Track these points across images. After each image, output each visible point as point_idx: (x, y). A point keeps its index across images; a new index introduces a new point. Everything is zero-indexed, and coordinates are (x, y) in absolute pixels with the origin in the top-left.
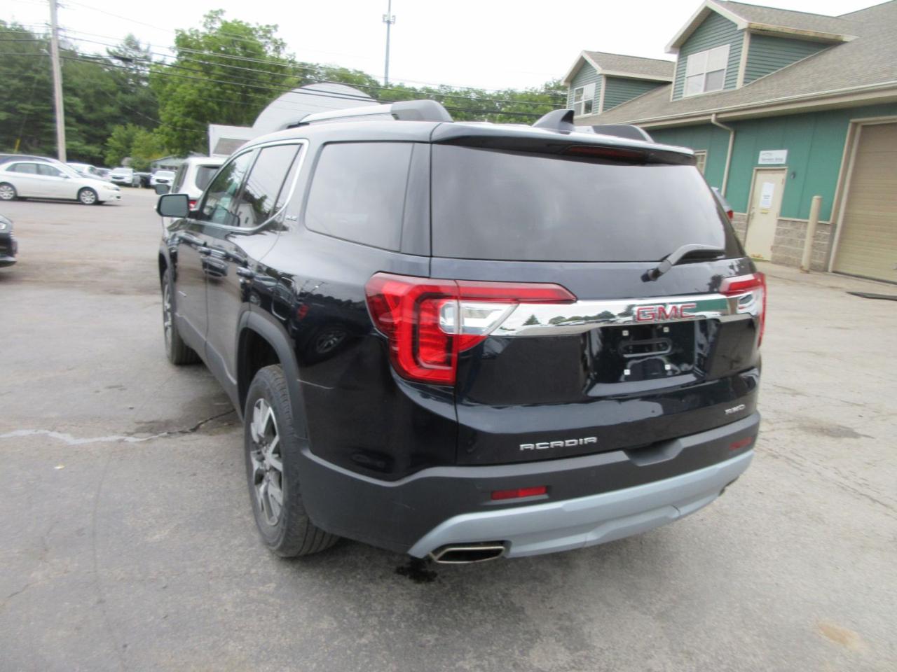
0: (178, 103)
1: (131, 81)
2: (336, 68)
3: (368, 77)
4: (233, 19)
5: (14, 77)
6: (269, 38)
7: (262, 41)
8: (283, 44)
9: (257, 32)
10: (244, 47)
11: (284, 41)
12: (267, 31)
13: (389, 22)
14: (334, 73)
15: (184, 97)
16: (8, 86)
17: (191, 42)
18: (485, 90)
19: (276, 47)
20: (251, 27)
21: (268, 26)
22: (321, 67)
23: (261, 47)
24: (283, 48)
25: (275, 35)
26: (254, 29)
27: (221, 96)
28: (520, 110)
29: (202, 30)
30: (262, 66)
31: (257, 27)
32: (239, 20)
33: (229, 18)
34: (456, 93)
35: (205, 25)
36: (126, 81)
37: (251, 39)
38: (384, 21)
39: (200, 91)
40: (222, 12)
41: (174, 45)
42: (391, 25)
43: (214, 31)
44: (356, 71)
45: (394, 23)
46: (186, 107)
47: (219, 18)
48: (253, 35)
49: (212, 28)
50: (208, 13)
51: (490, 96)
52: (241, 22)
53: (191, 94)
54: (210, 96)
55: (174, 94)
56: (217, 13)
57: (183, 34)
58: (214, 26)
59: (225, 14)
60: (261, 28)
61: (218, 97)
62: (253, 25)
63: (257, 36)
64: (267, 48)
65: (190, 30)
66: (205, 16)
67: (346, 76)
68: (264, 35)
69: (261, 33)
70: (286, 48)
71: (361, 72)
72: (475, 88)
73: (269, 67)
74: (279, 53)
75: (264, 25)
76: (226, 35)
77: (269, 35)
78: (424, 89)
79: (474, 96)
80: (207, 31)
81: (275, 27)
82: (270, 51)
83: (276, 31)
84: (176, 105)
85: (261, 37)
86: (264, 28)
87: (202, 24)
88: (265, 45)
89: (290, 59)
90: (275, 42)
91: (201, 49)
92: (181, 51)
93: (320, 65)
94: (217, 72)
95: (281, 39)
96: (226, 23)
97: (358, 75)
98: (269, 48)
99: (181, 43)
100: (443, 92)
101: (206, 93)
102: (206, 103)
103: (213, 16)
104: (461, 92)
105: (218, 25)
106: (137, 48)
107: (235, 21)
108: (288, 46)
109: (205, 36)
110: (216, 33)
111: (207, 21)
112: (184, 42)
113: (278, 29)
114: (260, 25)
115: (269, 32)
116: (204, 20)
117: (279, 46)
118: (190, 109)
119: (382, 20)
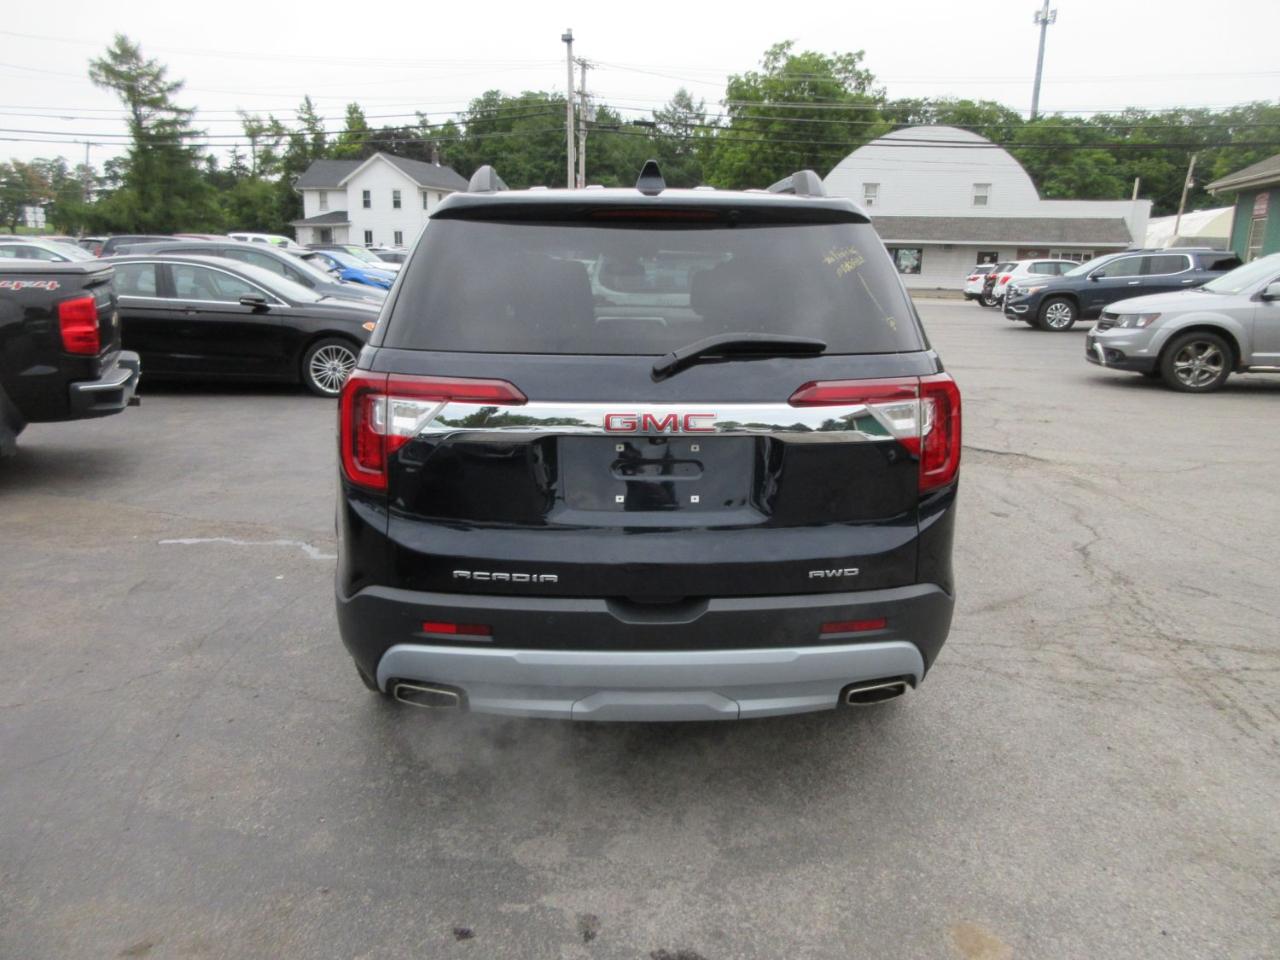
0: (726, 172)
1: (679, 150)
2: (953, 101)
3: (1001, 109)
4: (803, 52)
5: (550, 158)
6: (850, 72)
7: (840, 77)
8: (869, 78)
9: (833, 65)
10: (814, 88)
11: (871, 72)
12: (849, 61)
13: (1045, 22)
14: (950, 111)
15: (732, 165)
16: (543, 169)
17: (747, 90)
18: (1206, 110)
19: (859, 84)
20: (826, 59)
21: (849, 55)
22: (930, 104)
23: (839, 85)
24: (870, 83)
25: (860, 66)
26: (830, 61)
27: (779, 158)
28: (1266, 137)
29: (762, 72)
30: (837, 113)
31: (834, 58)
32: (811, 52)
33: (796, 51)
34: (1154, 119)
35: (766, 66)
36: (674, 151)
37: (825, 77)
38: (1036, 21)
39: (753, 154)
40: (789, 44)
41: (724, 96)
42: (1048, 27)
43: (776, 72)
44: (984, 103)
45: (1054, 21)
46: (735, 177)
47: (785, 53)
48: (828, 70)
49: (774, 68)
50: (769, 48)
51: (1217, 117)
52: (814, 54)
53: (740, 161)
54: (765, 160)
55: (721, 161)
56: (782, 47)
57: (737, 80)
58: (777, 65)
59: (792, 47)
60: (839, 59)
61: (776, 160)
62: (829, 56)
63: (833, 70)
64: (846, 85)
65: (746, 74)
66: (766, 53)
67: (967, 112)
68: (843, 68)
69: (839, 65)
70: (873, 83)
71: (992, 104)
72: (1188, 108)
73: (847, 114)
74: (864, 89)
75: (843, 53)
76: (791, 76)
77: (850, 68)
78: (1096, 118)
79: (1186, 120)
80: (767, 73)
81: (860, 55)
82: (851, 88)
83: (861, 59)
84: (723, 175)
85: (839, 72)
86: (844, 57)
87: (762, 64)
88: (843, 83)
89: (877, 97)
90: (859, 75)
91: (760, 99)
92: (733, 104)
93: (930, 101)
94: (776, 128)
95: (867, 71)
96: (793, 58)
97: (987, 108)
98: (850, 85)
99: (734, 92)
100: (1130, 118)
101: (760, 156)
102: (760, 169)
103: (774, 54)
104: (1163, 116)
105: (782, 63)
106: (688, 106)
107: (805, 55)
108: (876, 79)
109: (766, 80)
110: (778, 74)
111: (768, 59)
112: (738, 93)
113: (864, 57)
114: (838, 54)
115: (852, 62)
116: (764, 59)
117: (864, 79)
118: (739, 180)
119: (1033, 19)
